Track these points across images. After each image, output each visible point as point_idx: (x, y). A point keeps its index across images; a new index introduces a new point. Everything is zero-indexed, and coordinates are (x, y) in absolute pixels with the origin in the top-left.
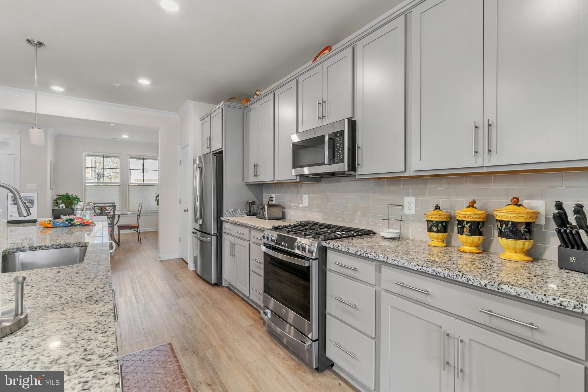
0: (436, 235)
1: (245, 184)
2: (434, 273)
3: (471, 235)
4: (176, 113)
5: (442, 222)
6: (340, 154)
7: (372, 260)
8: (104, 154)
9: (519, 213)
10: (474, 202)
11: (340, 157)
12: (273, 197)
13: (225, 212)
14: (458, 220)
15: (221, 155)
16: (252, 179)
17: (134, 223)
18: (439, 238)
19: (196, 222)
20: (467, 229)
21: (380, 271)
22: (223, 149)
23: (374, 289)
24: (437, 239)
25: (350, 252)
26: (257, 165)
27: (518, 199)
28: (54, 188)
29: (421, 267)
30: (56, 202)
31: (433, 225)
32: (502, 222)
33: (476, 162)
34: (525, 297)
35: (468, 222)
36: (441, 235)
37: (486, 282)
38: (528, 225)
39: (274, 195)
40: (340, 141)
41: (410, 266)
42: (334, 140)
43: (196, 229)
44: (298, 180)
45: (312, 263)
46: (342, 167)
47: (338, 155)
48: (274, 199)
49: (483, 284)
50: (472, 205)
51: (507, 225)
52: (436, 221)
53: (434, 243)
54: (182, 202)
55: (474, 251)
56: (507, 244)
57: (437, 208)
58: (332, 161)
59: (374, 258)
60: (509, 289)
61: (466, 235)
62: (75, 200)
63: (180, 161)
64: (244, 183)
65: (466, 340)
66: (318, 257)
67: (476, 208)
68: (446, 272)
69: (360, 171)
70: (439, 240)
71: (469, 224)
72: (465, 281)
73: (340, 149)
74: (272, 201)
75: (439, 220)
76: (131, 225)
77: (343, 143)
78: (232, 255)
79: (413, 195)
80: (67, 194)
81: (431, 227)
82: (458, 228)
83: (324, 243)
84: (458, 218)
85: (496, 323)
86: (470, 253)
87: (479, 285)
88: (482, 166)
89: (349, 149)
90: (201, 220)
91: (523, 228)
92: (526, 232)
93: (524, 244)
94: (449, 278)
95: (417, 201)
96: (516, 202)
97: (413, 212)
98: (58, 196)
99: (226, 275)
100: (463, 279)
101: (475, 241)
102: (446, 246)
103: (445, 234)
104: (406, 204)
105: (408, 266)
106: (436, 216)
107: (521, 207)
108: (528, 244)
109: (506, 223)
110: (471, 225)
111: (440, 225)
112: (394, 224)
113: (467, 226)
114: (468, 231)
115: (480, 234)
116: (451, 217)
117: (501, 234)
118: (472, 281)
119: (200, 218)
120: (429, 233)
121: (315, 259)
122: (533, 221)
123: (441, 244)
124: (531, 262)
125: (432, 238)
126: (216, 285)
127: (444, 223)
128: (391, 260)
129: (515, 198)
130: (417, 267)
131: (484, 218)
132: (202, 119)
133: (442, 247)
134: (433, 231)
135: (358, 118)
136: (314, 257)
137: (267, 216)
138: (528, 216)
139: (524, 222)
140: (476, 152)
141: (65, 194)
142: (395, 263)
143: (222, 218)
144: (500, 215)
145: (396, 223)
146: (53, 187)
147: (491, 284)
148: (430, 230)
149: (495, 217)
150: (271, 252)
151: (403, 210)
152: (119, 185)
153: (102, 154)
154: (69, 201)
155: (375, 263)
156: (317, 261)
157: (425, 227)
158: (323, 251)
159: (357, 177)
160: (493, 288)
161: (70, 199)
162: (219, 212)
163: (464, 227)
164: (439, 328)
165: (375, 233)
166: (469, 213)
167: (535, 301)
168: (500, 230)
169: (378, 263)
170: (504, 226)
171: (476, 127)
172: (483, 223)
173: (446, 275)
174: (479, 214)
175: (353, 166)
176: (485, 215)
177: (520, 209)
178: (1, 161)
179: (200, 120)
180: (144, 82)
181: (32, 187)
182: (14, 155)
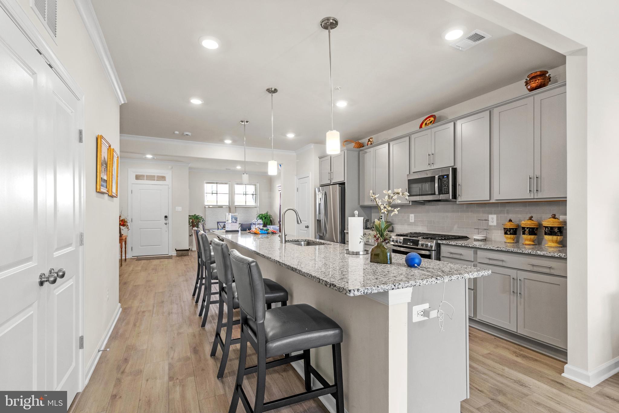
0: (509, 236)
1: (360, 207)
2: (506, 250)
3: (530, 235)
4: (294, 151)
5: (513, 229)
6: (446, 189)
7: (472, 247)
8: (218, 182)
9: (554, 222)
10: (532, 217)
11: (446, 190)
12: (382, 216)
14: (522, 227)
15: (344, 186)
16: (366, 203)
18: (512, 238)
20: (527, 232)
21: (477, 254)
22: (346, 181)
23: (473, 263)
24: (510, 238)
25: (458, 245)
27: (555, 215)
29: (499, 248)
31: (507, 231)
32: (546, 227)
33: (530, 196)
34: (547, 255)
35: (528, 228)
36: (512, 236)
37: (531, 251)
38: (559, 228)
40: (446, 180)
41: (494, 248)
42: (441, 180)
45: (432, 252)
46: (448, 196)
47: (444, 189)
49: (529, 252)
50: (531, 218)
51: (548, 229)
52: (509, 228)
53: (509, 241)
55: (531, 244)
56: (548, 239)
57: (510, 221)
58: (440, 192)
59: (473, 246)
60: (540, 253)
61: (527, 235)
63: (297, 189)
65: (522, 279)
67: (533, 220)
68: (512, 249)
69: (459, 199)
70: (511, 239)
71: (528, 229)
72: (521, 252)
73: (446, 186)
75: (511, 227)
77: (448, 182)
79: (495, 214)
81: (506, 232)
82: (523, 231)
83: (439, 242)
84: (522, 226)
85: (535, 269)
86: (529, 245)
87: (528, 253)
88: (533, 198)
89: (452, 185)
91: (556, 230)
92: (558, 232)
93: (557, 238)
94: (514, 251)
95: (497, 217)
96: (554, 217)
97: (495, 223)
100: (521, 251)
101: (532, 238)
102: (516, 243)
103: (515, 236)
104: (490, 219)
105: (493, 248)
106: (509, 226)
107: (556, 219)
108: (559, 238)
109: (547, 227)
110: (529, 229)
111: (512, 230)
112: (482, 232)
113: (527, 230)
114: (528, 232)
115: (535, 234)
116: (518, 226)
117: (546, 234)
118: (525, 251)
120: (505, 235)
121: (434, 250)
122: (562, 226)
123: (512, 242)
124: (561, 247)
125: (507, 238)
127: (514, 229)
128: (483, 246)
129: (553, 214)
130: (498, 248)
131: (537, 225)
132: (321, 157)
133: (513, 243)
134: (508, 234)
135: (458, 166)
136: (432, 249)
138: (559, 224)
139: (557, 227)
140: (530, 191)
141: (194, 215)
142: (485, 247)
144: (545, 224)
145: (483, 231)
147: (533, 251)
148: (506, 233)
149: (542, 225)
150: (399, 249)
151: (488, 223)
153: (216, 182)
155: (473, 250)
156: (435, 251)
157: (503, 232)
158: (438, 246)
159: (457, 203)
160: (534, 253)
162: (343, 227)
163: (525, 231)
164: (509, 276)
165: (468, 238)
166: (529, 223)
167: (550, 256)
168: (545, 231)
169: (475, 249)
170: (547, 229)
171: (530, 178)
172: (537, 228)
173: (512, 250)
174: (534, 223)
175: (455, 196)
176: (537, 224)
177: (556, 220)
178: (161, 190)
179: (318, 158)
180: (291, 136)
181: (179, 209)
182: (168, 185)
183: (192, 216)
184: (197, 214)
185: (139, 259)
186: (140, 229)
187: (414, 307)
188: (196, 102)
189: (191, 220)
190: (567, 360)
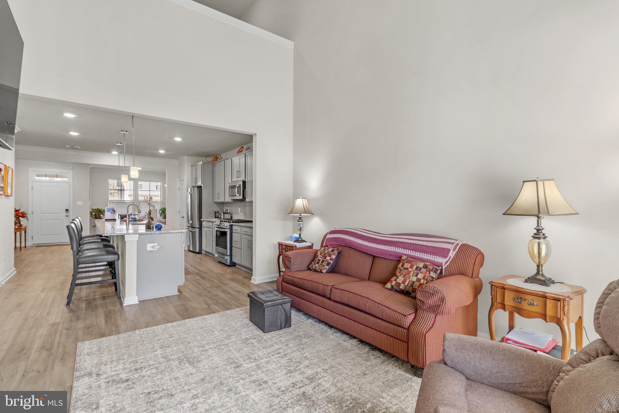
13: (203, 216)
15: (201, 188)
16: (217, 200)
19: (189, 222)
22: (202, 185)
26: (218, 194)
39: (228, 208)
42: (239, 187)
43: (189, 227)
44: (232, 201)
45: (228, 230)
46: (241, 197)
48: (228, 210)
54: (180, 213)
63: (179, 188)
64: (213, 202)
66: (229, 228)
69: (246, 200)
73: (240, 191)
74: (227, 211)
77: (241, 189)
78: (206, 237)
80: (98, 208)
83: (231, 224)
89: (242, 191)
90: (191, 221)
99: (203, 248)
119: (191, 220)
126: (198, 253)
132: (192, 166)
136: (228, 228)
137: (222, 218)
143: (201, 220)
150: (218, 229)
152: (132, 201)
155: (241, 227)
158: (232, 226)
159: (245, 202)
162: (200, 217)
178: (62, 187)
179: (190, 167)
180: (162, 152)
181: (80, 203)
182: (69, 183)
183: (95, 209)
184: (100, 208)
185: (39, 246)
186: (41, 220)
187: (148, 245)
188: (74, 134)
189: (94, 213)
190: (252, 272)
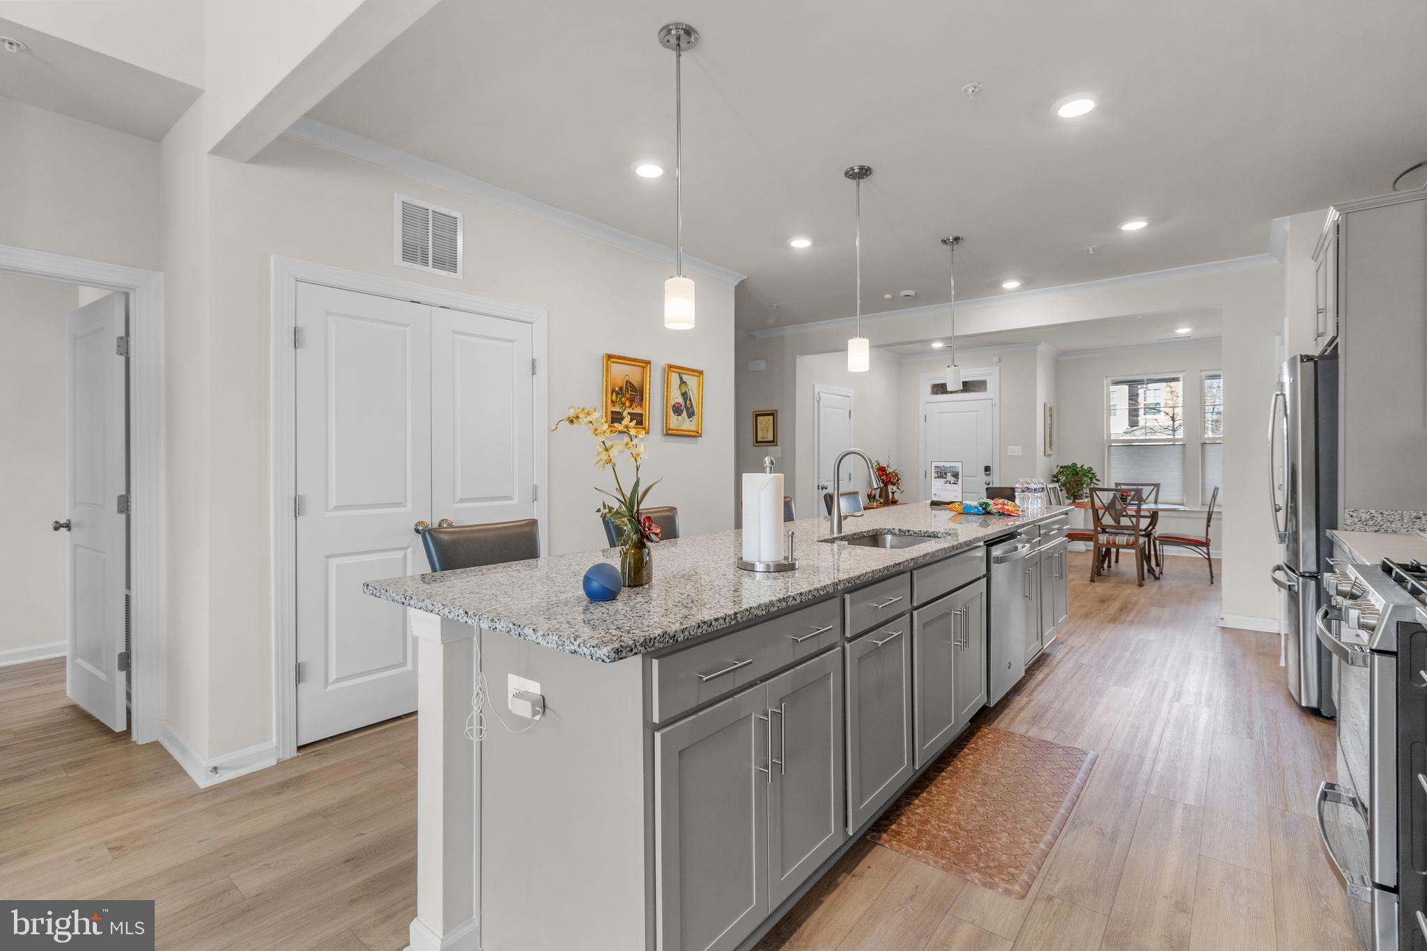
4: (1267, 254)
13: (1343, 515)
17: (1197, 532)
22: (1340, 338)
28: (1050, 453)
30: (1056, 479)
62: (1087, 476)
76: (1186, 538)
80: (1074, 465)
98: (1059, 468)
126: (1314, 712)
132: (1315, 258)
141: (1070, 465)
146: (1048, 452)
152: (1181, 443)
154: (1077, 478)
161: (1077, 474)
178: (977, 411)
181: (1015, 452)
182: (992, 399)
183: (1066, 467)
184: (1079, 464)
187: (510, 676)
188: (801, 244)
